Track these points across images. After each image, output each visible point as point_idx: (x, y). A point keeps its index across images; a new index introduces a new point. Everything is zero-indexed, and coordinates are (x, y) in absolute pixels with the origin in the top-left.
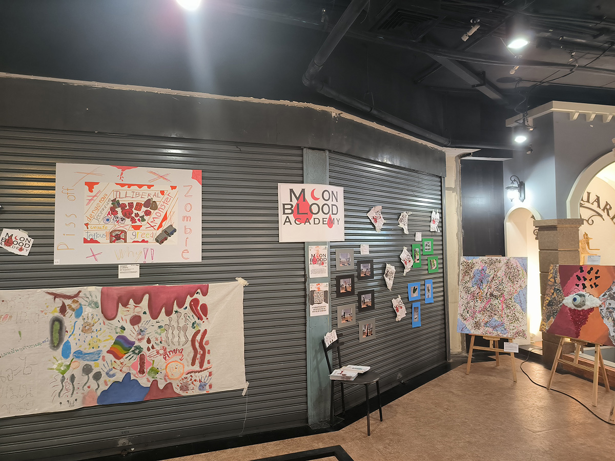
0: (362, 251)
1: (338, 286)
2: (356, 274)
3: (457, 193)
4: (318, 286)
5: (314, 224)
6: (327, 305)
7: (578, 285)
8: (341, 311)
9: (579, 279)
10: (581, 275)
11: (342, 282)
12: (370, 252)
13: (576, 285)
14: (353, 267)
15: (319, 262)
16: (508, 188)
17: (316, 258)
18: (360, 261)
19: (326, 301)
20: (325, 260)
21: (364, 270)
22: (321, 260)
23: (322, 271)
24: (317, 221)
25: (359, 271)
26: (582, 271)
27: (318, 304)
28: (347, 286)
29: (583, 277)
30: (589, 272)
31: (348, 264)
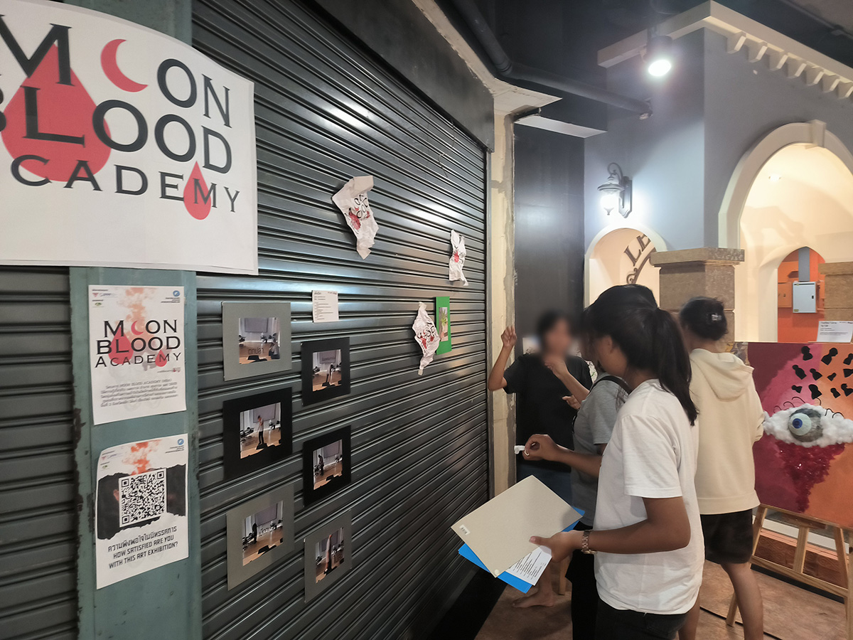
0: (319, 312)
1: (232, 434)
2: (296, 383)
3: (506, 195)
4: (139, 454)
5: (120, 190)
6: (182, 523)
7: (798, 389)
8: (242, 523)
9: (800, 373)
10: (806, 366)
11: (247, 420)
12: (343, 314)
13: (794, 388)
14: (288, 362)
15: (145, 355)
16: (602, 188)
17: (130, 336)
18: (311, 345)
19: (175, 507)
20: (173, 343)
21: (324, 370)
22: (157, 344)
23: (158, 391)
24: (132, 181)
25: (307, 373)
26: (808, 356)
27: (141, 524)
28: (267, 429)
29: (813, 371)
30: (827, 360)
31: (271, 354)
